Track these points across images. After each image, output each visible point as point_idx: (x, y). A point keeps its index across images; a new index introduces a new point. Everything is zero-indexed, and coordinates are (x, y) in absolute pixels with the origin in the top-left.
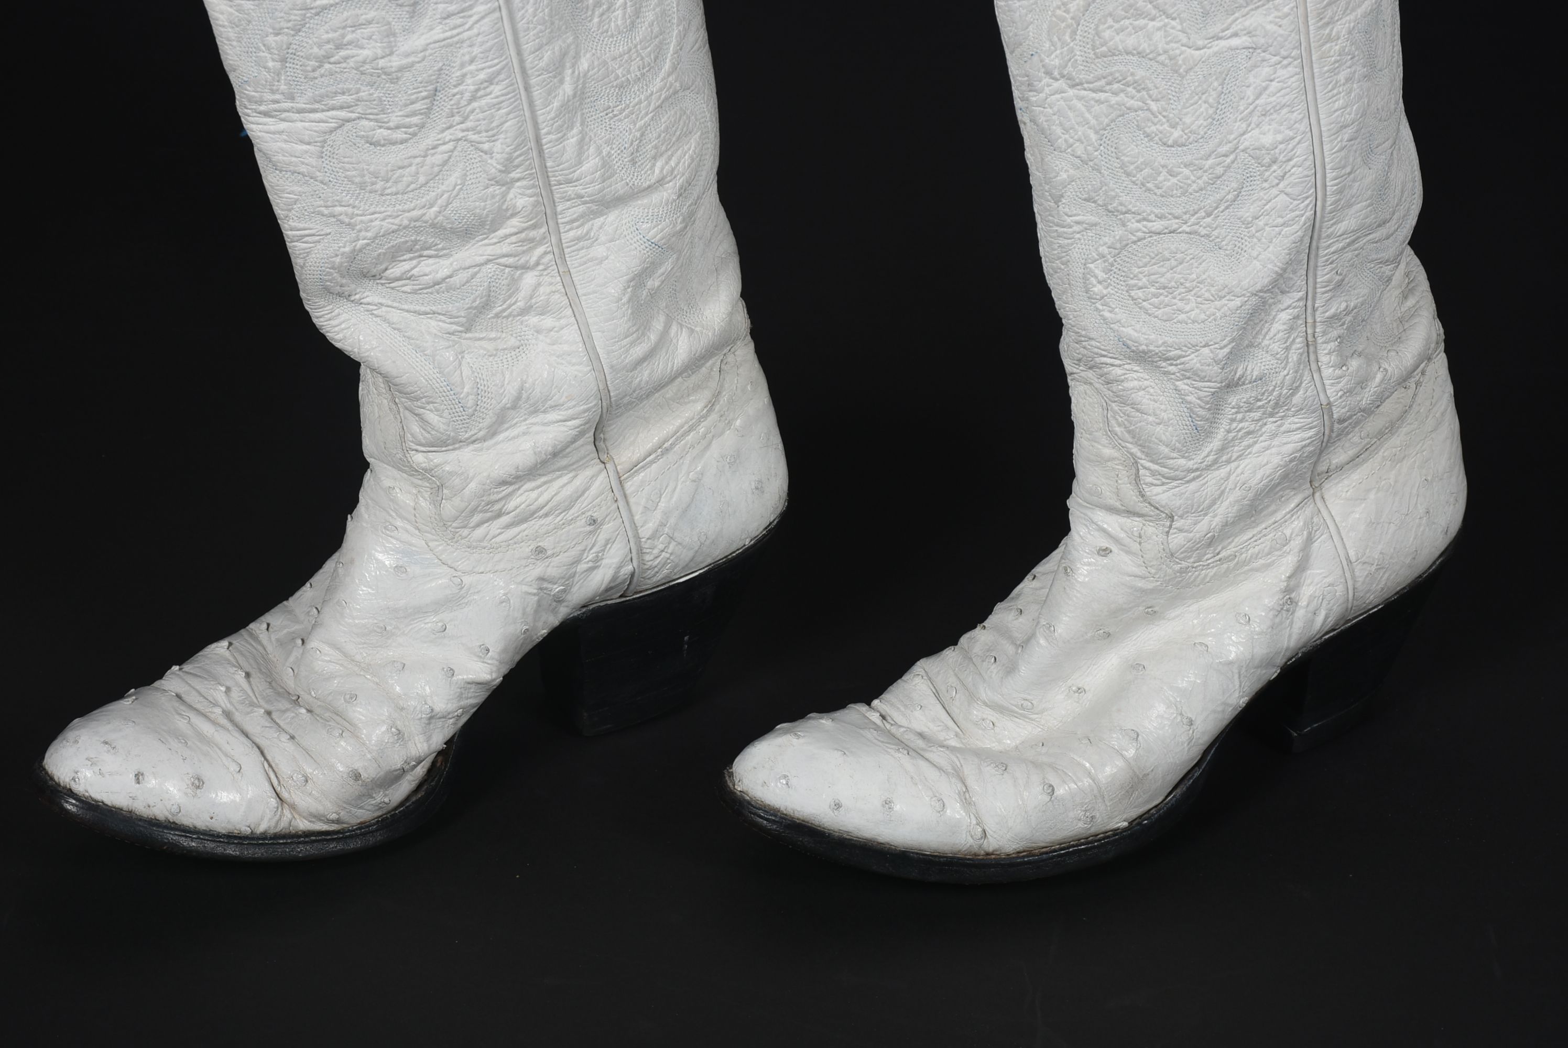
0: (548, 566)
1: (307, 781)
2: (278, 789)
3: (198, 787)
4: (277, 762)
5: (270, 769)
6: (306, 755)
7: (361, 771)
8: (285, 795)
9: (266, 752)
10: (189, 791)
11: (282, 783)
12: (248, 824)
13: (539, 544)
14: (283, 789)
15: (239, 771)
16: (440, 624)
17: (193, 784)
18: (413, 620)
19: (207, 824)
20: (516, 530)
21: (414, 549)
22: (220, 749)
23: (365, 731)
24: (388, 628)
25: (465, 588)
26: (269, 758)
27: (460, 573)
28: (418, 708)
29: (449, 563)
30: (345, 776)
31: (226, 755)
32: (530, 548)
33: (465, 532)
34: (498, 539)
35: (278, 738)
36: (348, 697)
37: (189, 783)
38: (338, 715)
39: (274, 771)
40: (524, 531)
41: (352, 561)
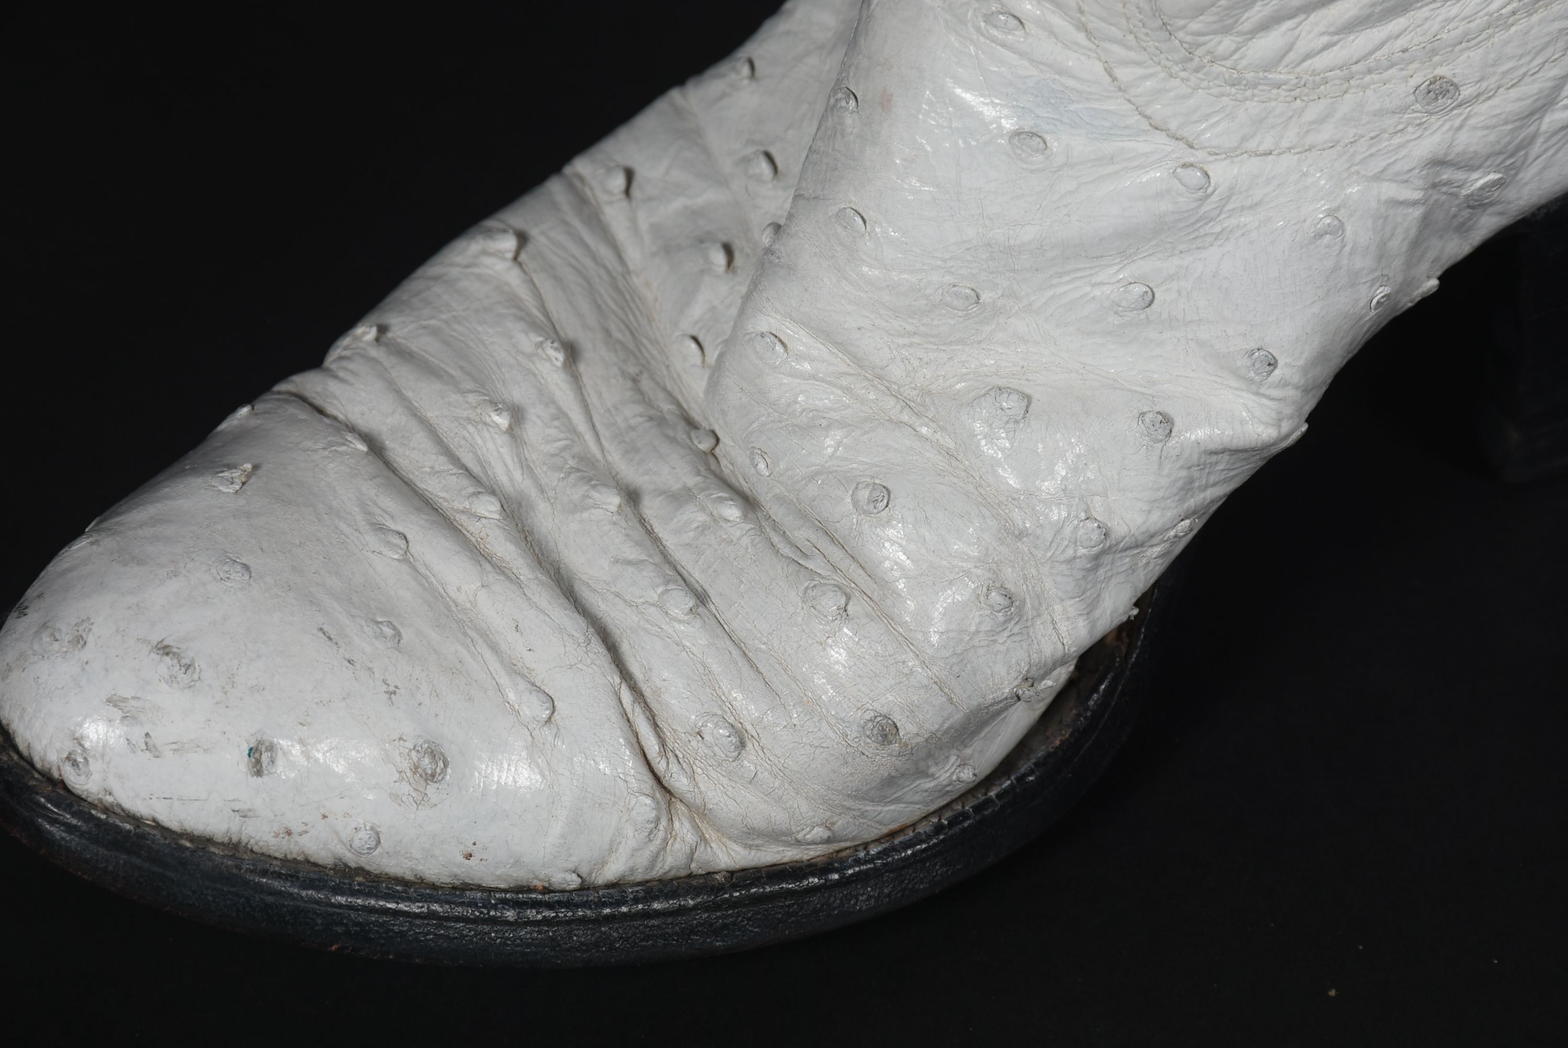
0: (1460, 128)
1: (742, 744)
2: (660, 766)
3: (431, 777)
4: (659, 683)
5: (638, 710)
6: (741, 662)
7: (897, 717)
8: (679, 781)
9: (625, 648)
10: (406, 788)
11: (670, 744)
12: (571, 866)
13: (1440, 71)
14: (674, 767)
15: (549, 719)
16: (1138, 289)
17: (416, 768)
18: (1060, 275)
19: (456, 870)
20: (1376, 34)
21: (1071, 83)
22: (494, 648)
23: (911, 605)
24: (986, 296)
25: (1215, 198)
26: (635, 669)
27: (1200, 155)
28: (1068, 530)
29: (1173, 125)
30: (853, 733)
31: (515, 670)
32: (1413, 82)
33: (1226, 43)
34: (1319, 62)
35: (660, 606)
36: (864, 494)
37: (405, 765)
38: (833, 540)
39: (647, 707)
40: (1398, 36)
41: (885, 102)
